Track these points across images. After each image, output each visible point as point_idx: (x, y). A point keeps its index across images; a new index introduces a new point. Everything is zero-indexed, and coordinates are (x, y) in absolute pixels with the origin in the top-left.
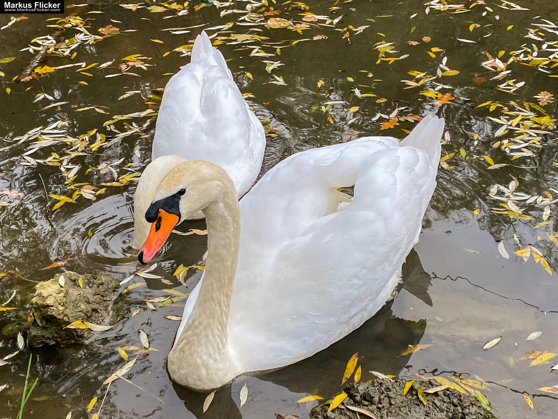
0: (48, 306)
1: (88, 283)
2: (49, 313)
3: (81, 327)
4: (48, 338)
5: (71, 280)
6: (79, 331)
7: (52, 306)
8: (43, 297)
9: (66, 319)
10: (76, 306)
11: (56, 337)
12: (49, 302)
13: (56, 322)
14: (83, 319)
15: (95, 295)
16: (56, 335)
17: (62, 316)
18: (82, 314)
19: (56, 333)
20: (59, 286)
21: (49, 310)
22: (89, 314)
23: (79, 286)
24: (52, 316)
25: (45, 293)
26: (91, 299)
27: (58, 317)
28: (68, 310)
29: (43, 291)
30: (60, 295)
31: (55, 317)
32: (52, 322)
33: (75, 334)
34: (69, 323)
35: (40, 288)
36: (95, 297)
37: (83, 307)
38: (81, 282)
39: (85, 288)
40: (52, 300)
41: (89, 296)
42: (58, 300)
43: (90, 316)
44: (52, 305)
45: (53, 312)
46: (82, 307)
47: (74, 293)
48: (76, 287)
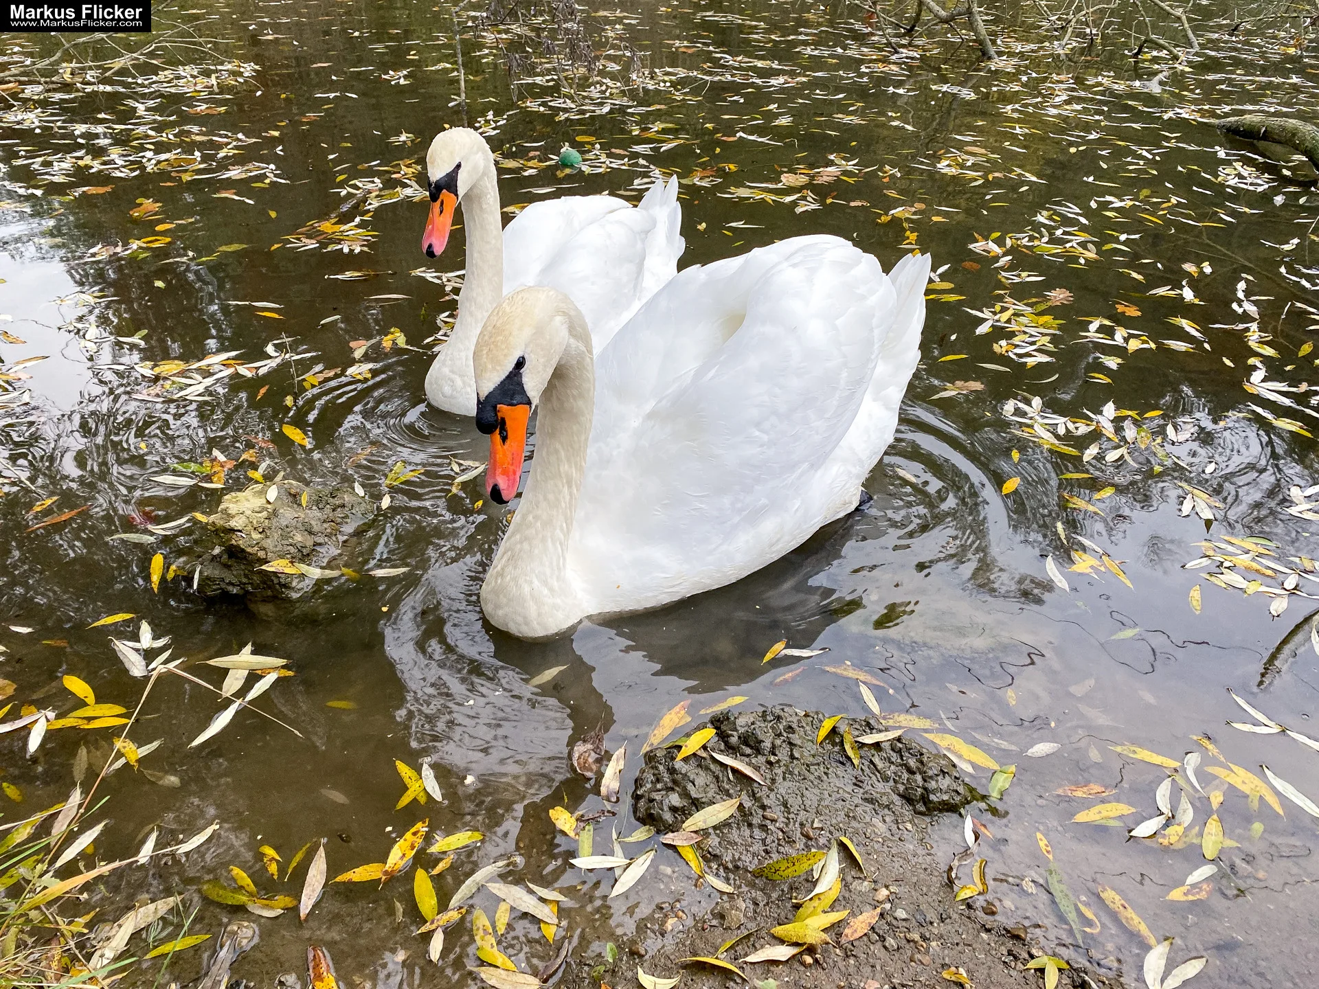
0: (232, 530)
1: (318, 502)
2: (233, 542)
3: (287, 571)
4: (230, 584)
5: (290, 494)
6: (283, 576)
7: (240, 531)
8: (229, 515)
9: (261, 554)
10: (285, 536)
11: (245, 584)
12: (235, 524)
13: (245, 558)
14: (292, 558)
15: (324, 521)
16: (244, 580)
17: (256, 548)
18: (292, 550)
19: (246, 576)
20: (265, 501)
21: (234, 536)
22: (305, 551)
23: (300, 505)
24: (238, 546)
25: (233, 509)
26: (316, 527)
27: (249, 550)
28: (269, 541)
29: (231, 506)
30: (260, 515)
31: (243, 551)
32: (237, 558)
33: (276, 581)
34: (266, 562)
35: (230, 501)
36: (325, 525)
37: (298, 538)
38: (304, 500)
39: (310, 509)
40: (241, 522)
41: (313, 523)
42: (255, 522)
43: (308, 555)
44: (240, 528)
45: (240, 541)
46: (295, 538)
47: (288, 514)
48: (295, 506)
